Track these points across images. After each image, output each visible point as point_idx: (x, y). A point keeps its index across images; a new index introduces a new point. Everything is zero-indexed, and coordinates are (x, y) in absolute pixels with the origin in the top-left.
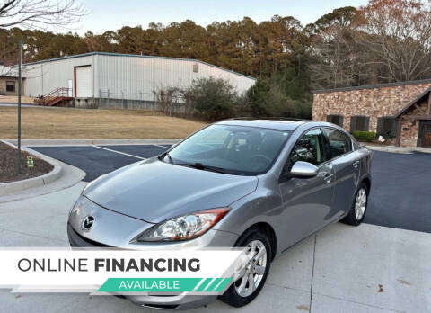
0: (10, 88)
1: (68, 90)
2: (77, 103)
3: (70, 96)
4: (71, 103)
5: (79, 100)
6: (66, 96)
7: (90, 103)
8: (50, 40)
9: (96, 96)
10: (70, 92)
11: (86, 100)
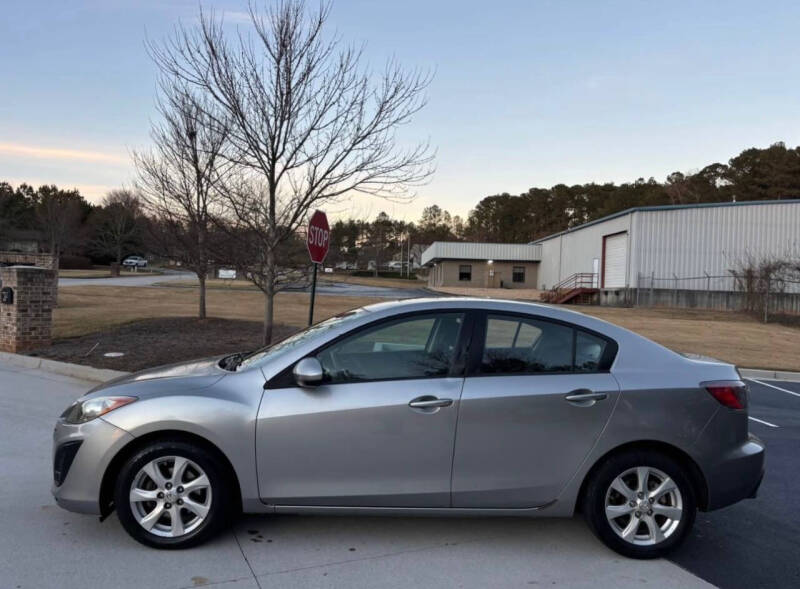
0: (519, 278)
1: (592, 275)
2: (603, 298)
3: (595, 286)
4: (595, 298)
5: (606, 293)
6: (588, 286)
7: (622, 297)
8: (607, 197)
9: (633, 285)
10: (595, 280)
11: (617, 293)
